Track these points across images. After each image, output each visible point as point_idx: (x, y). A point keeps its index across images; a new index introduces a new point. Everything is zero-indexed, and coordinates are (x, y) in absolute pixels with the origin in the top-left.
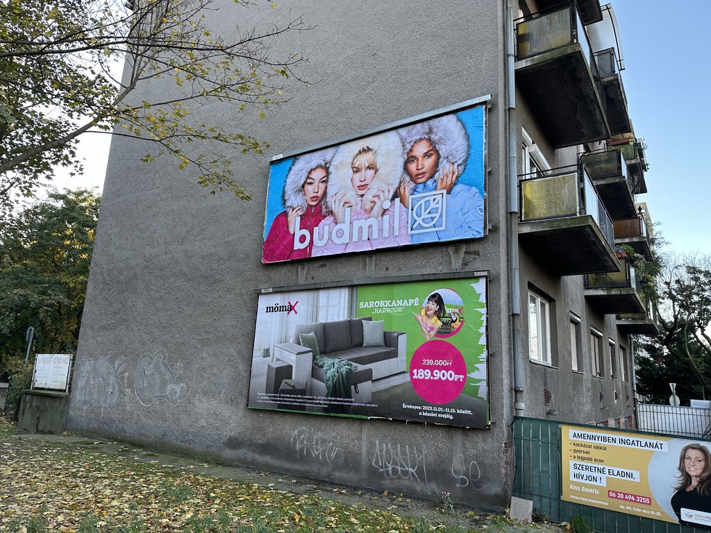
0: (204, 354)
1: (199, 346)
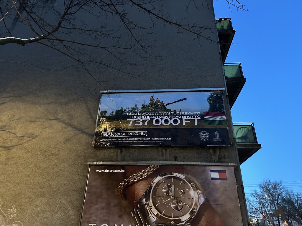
0: (38, 203)
1: (33, 197)
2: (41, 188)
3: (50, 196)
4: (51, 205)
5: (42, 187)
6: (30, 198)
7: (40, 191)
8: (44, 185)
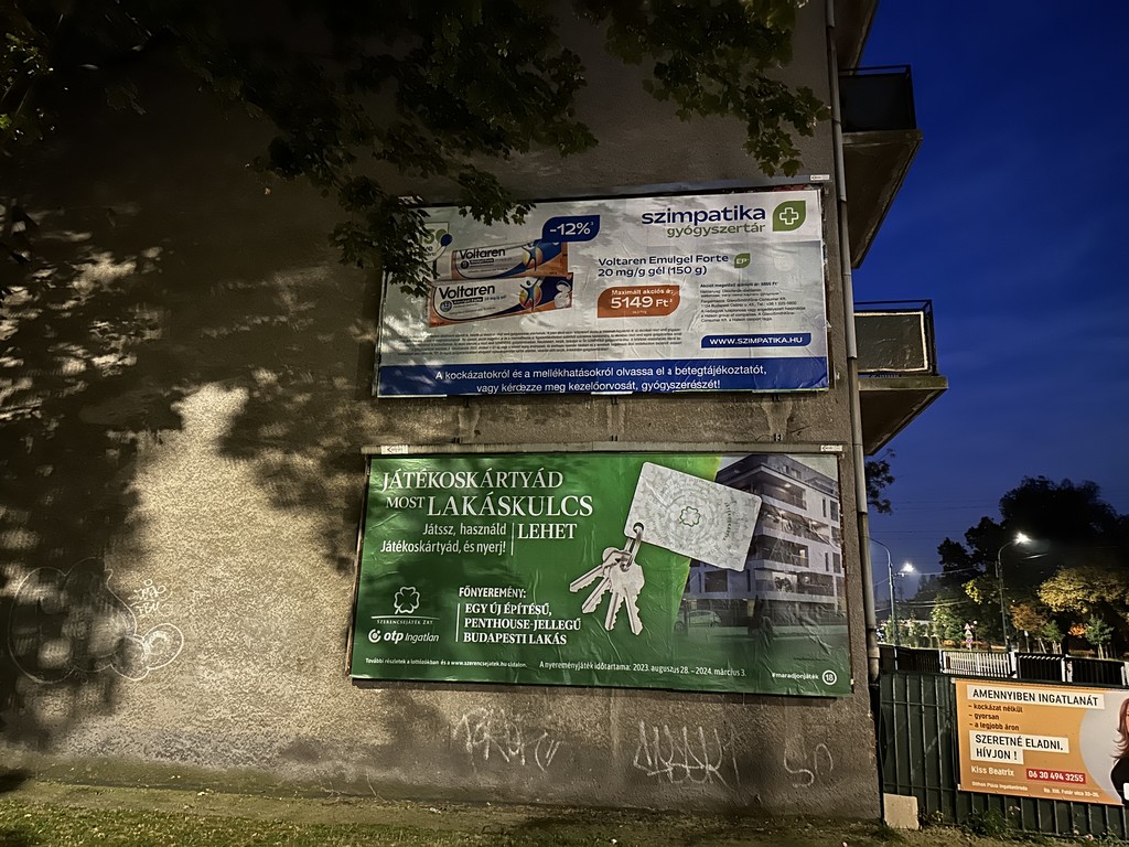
2: (223, 527)
3: (253, 550)
4: (258, 578)
5: (226, 526)
6: (193, 557)
7: (220, 536)
8: (232, 519)
